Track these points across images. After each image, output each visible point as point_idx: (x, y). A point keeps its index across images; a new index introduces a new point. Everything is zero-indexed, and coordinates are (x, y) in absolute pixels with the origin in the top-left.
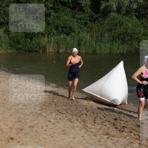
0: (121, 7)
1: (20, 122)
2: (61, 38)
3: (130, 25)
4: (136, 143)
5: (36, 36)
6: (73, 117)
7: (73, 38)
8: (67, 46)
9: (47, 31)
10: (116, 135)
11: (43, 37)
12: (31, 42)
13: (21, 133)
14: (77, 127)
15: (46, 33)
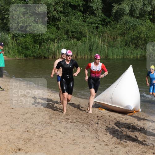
0: (135, 10)
1: (28, 132)
2: (72, 44)
3: (144, 29)
4: (150, 153)
5: (46, 42)
6: (83, 126)
7: (84, 43)
8: (78, 52)
9: (57, 36)
10: (129, 144)
11: (53, 42)
12: (40, 48)
13: (29, 143)
14: (88, 136)
15: (56, 38)
